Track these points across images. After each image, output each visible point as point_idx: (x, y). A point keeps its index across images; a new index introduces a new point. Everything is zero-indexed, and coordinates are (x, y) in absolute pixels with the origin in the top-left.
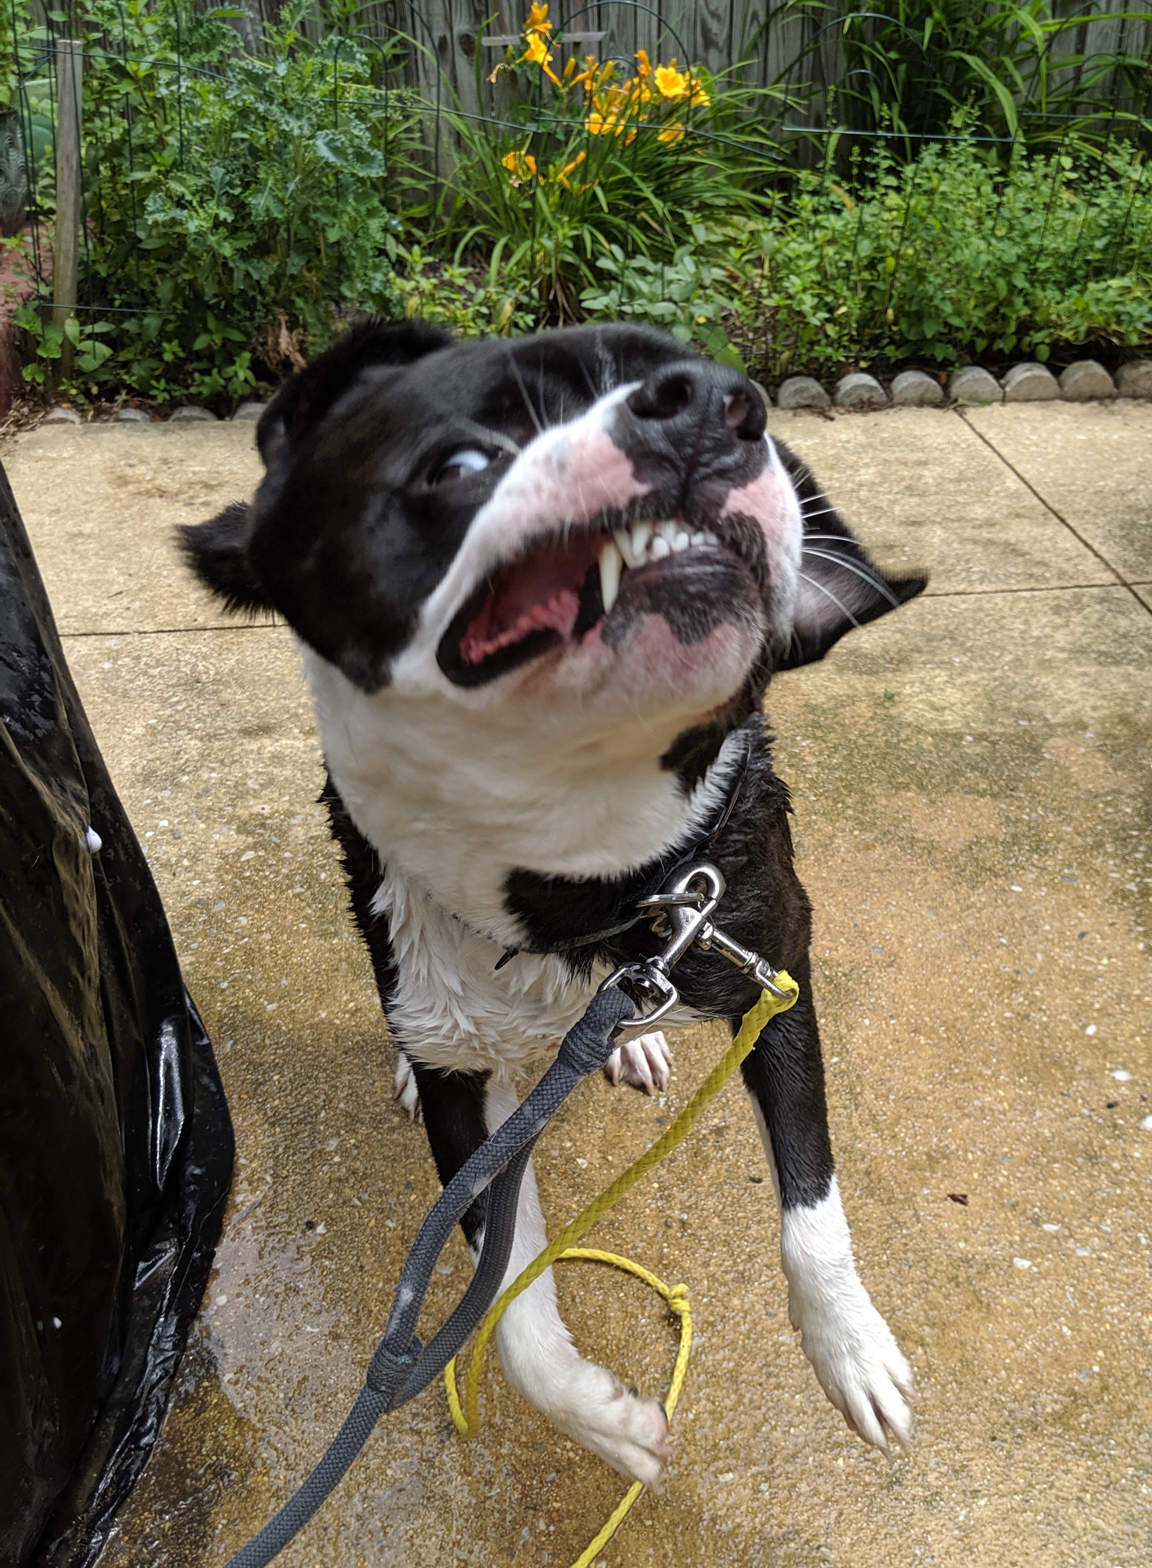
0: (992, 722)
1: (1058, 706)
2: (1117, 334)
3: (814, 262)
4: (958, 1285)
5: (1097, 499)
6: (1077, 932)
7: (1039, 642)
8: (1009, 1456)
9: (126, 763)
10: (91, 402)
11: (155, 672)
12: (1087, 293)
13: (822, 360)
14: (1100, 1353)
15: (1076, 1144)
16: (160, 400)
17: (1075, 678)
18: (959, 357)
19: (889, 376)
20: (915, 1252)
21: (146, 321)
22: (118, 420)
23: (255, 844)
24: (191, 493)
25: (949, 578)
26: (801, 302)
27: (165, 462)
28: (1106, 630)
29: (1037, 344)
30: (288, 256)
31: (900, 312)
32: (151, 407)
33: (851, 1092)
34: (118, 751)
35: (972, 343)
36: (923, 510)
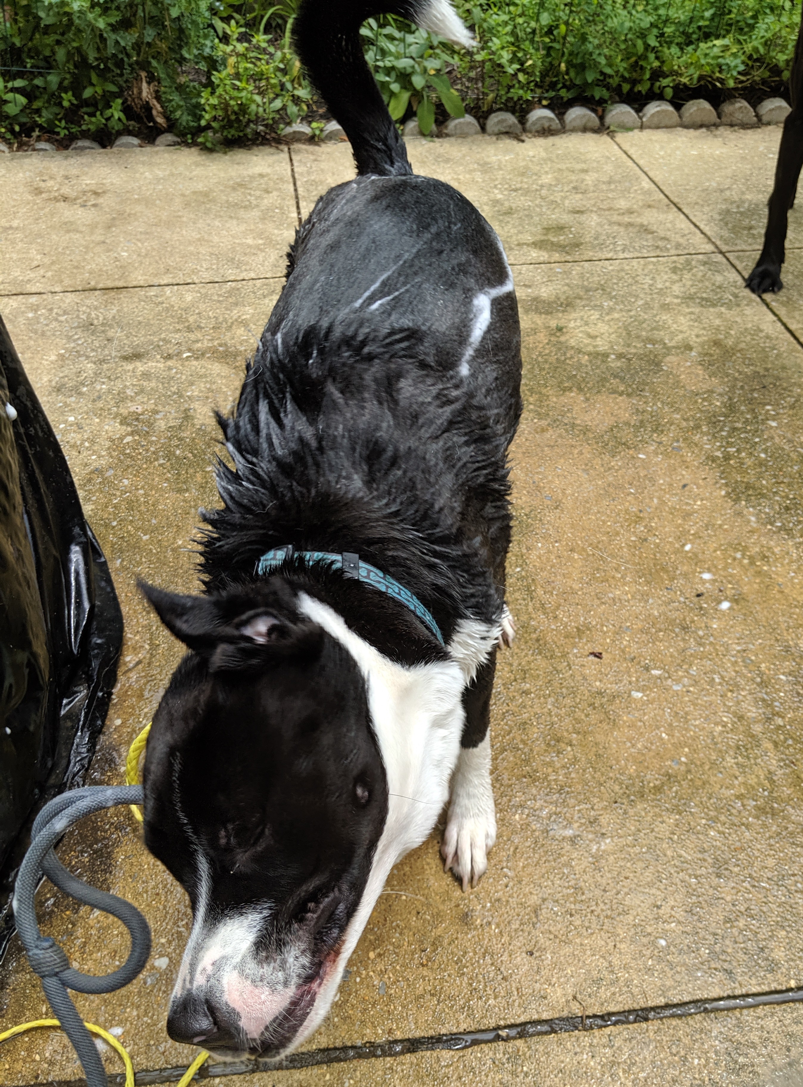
0: (629, 346)
1: (673, 335)
2: (719, 79)
3: (509, 28)
4: (594, 709)
5: (704, 195)
6: (681, 484)
7: (661, 292)
8: (625, 813)
9: (46, 379)
10: (15, 137)
11: (62, 318)
12: (699, 50)
13: (515, 99)
14: (686, 750)
15: (675, 620)
16: (62, 135)
17: (685, 316)
18: (611, 97)
19: (563, 110)
20: (567, 688)
21: (49, 78)
22: (34, 150)
23: (132, 432)
24: (85, 198)
25: (601, 249)
26: (501, 57)
27: (67, 177)
28: (707, 283)
29: (664, 87)
30: (144, 28)
31: (570, 64)
32: (57, 140)
33: (528, 590)
34: (39, 371)
35: (620, 86)
36: (584, 203)
